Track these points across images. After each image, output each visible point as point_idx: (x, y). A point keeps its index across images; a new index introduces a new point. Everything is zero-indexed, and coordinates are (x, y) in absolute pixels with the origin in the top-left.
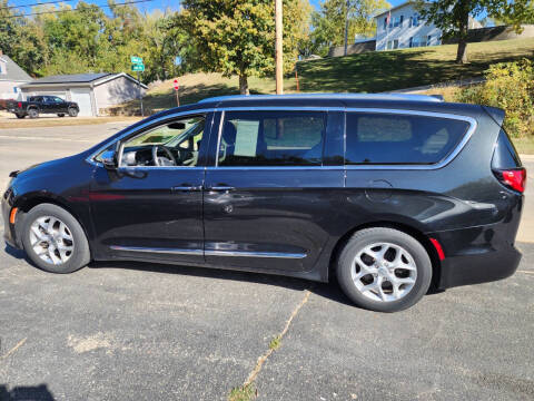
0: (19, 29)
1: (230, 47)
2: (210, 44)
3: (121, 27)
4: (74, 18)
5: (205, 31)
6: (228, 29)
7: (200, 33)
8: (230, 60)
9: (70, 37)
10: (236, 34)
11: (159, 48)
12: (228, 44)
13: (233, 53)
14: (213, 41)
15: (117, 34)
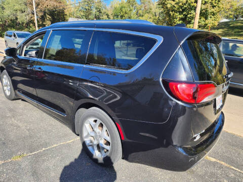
0: (103, 11)
1: (181, 13)
2: (170, 12)
3: (143, 9)
4: (125, 5)
5: (169, 6)
6: (180, 4)
7: (167, 8)
8: (180, 20)
9: (122, 14)
10: (185, 6)
11: (157, 17)
12: (179, 12)
13: (181, 16)
14: (172, 11)
15: (140, 12)
